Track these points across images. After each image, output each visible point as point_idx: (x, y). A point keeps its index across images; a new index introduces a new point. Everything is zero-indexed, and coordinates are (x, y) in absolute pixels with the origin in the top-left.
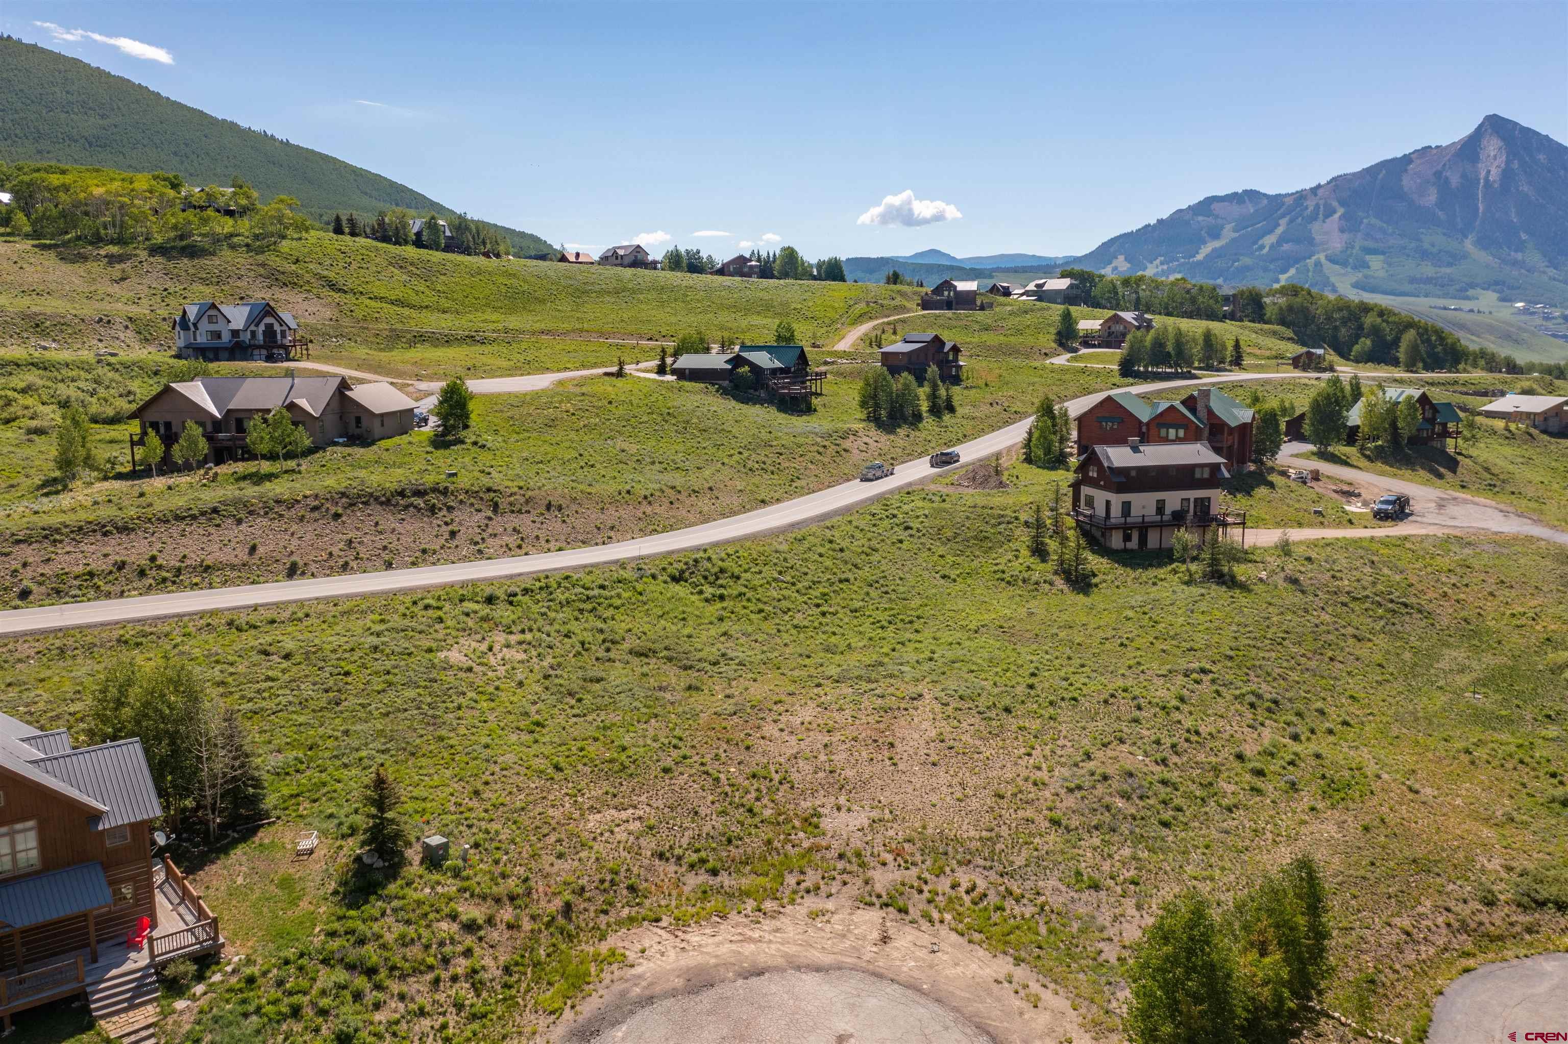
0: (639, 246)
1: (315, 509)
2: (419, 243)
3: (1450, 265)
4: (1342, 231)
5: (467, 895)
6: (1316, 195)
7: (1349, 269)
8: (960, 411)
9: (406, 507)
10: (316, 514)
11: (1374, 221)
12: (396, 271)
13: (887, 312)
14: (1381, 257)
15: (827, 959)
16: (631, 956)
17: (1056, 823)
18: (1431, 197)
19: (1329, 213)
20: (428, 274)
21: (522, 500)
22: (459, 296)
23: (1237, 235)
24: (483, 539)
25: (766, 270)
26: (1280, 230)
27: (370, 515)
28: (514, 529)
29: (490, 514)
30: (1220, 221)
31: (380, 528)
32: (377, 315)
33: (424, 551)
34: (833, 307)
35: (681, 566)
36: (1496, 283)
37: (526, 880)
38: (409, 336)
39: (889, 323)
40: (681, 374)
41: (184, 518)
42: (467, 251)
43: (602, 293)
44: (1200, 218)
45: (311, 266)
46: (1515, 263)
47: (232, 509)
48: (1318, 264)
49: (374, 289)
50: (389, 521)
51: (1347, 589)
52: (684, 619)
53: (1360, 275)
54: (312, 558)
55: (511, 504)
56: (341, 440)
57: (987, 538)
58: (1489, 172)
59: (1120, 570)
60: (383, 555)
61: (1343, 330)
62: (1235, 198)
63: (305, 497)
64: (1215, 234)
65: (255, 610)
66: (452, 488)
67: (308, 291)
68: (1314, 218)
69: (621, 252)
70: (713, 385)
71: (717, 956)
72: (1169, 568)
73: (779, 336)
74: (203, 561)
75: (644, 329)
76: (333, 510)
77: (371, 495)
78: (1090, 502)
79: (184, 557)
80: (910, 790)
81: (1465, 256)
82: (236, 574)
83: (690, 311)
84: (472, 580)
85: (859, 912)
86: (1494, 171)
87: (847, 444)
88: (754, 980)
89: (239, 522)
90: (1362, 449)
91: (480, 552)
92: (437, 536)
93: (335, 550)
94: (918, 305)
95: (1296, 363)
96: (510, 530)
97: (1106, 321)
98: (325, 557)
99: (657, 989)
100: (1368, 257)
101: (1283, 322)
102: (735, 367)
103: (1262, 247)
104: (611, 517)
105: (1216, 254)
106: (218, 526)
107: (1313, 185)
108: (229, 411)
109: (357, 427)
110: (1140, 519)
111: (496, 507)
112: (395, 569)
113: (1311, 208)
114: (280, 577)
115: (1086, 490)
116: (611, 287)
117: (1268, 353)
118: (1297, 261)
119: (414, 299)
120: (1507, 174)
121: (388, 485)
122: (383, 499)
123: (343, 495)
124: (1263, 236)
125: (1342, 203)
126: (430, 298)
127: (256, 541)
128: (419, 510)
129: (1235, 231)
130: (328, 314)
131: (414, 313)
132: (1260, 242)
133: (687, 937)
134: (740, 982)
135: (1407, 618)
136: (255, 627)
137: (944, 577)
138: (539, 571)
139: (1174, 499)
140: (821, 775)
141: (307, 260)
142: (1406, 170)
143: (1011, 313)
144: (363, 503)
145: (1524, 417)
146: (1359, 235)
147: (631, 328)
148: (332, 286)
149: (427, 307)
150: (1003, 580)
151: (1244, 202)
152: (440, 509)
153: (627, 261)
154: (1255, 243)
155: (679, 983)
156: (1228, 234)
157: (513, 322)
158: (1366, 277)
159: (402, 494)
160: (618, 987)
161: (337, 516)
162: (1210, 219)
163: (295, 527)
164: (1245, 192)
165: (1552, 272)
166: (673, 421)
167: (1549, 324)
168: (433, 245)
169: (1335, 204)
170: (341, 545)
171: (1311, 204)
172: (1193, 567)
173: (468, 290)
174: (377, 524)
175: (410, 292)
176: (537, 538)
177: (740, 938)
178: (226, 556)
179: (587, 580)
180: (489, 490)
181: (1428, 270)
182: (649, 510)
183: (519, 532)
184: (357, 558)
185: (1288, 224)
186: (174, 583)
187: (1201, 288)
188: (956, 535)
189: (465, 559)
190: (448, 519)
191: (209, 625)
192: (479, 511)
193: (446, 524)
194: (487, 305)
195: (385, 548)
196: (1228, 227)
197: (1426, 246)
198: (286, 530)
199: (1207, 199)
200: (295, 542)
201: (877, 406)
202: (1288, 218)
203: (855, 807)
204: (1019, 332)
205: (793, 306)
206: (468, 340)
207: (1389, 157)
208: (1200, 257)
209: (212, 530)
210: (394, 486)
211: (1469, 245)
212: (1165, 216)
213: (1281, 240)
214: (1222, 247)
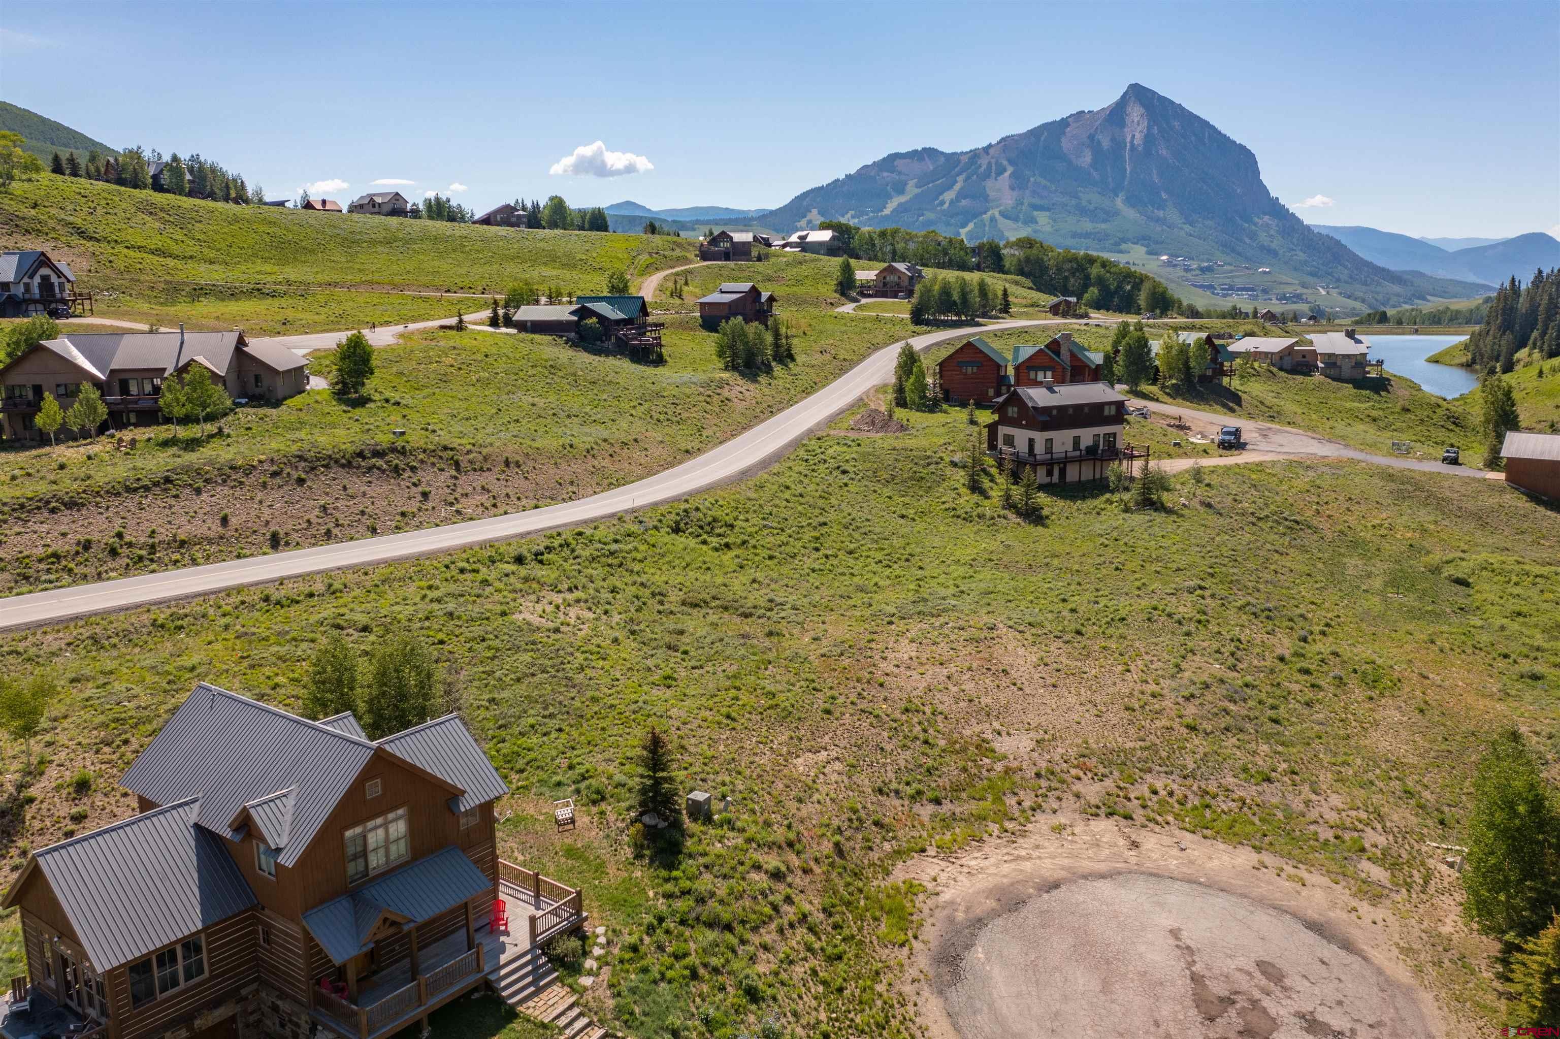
0: (397, 194)
1: (275, 474)
2: (158, 186)
3: (1105, 221)
4: (1012, 188)
5: (754, 845)
6: (988, 154)
7: (1020, 224)
8: (800, 359)
9: (370, 469)
10: (278, 480)
11: (1039, 179)
12: (147, 218)
13: (670, 263)
14: (1048, 213)
15: (1103, 867)
16: (930, 886)
17: (1192, 728)
18: (1087, 159)
19: (1001, 171)
20: (183, 221)
21: (481, 458)
22: (223, 245)
23: (919, 190)
24: (456, 499)
25: (533, 219)
26: (957, 187)
27: (334, 479)
28: (483, 488)
29: (454, 473)
30: (903, 178)
31: (350, 491)
32: (139, 266)
33: (403, 514)
34: (618, 258)
35: (673, 517)
36: (1144, 238)
37: (789, 827)
38: (187, 289)
39: (677, 274)
40: (522, 326)
41: (136, 490)
42: (212, 196)
43: (373, 243)
44: (885, 174)
45: (53, 211)
46: (1158, 220)
47: (186, 478)
48: (993, 219)
49: (129, 237)
50: (356, 484)
51: (1251, 510)
52: (708, 569)
53: (1030, 229)
54: (290, 527)
55: (471, 462)
56: (244, 401)
57: (922, 478)
58: (1134, 136)
59: (1061, 503)
60: (363, 520)
61: (1072, 280)
62: (914, 155)
63: (260, 462)
64: (900, 189)
65: (281, 584)
66: (408, 448)
67: (56, 239)
68: (987, 176)
69: (379, 200)
70: (561, 337)
71: (1004, 876)
72: (1103, 498)
73: (613, 287)
74: (175, 536)
75: (438, 281)
76: (295, 475)
77: (330, 457)
78: (1009, 441)
79: (153, 532)
80: (1049, 711)
81: (1117, 213)
82: (214, 548)
83: (474, 262)
84: (490, 541)
85: (1092, 822)
86: (1137, 135)
87: (725, 393)
88: (1055, 892)
89: (198, 491)
90: (1163, 387)
91: (458, 512)
92: (410, 498)
93: (314, 520)
94: (696, 256)
95: (1055, 310)
96: (479, 488)
97: (881, 272)
98: (305, 525)
99: (978, 911)
100: (1035, 213)
101: (1021, 272)
102: (581, 318)
103: (942, 203)
104: (566, 471)
105: (902, 209)
106: (176, 496)
107: (985, 145)
108: (112, 371)
109: (257, 386)
110: (1063, 455)
111: (457, 464)
112: (382, 534)
113: (984, 167)
114: (265, 549)
115: (1003, 430)
116: (380, 237)
117: (1024, 302)
118: (975, 216)
119: (176, 249)
120: (1149, 138)
121: (344, 447)
122: (343, 461)
123: (301, 458)
124: (941, 193)
125: (1011, 162)
126: (191, 248)
127: (227, 511)
128: (384, 471)
129: (917, 186)
130: (85, 265)
131: (179, 264)
132: (941, 198)
133: (963, 861)
134: (1046, 896)
135: (1301, 533)
136: (298, 602)
137: (903, 517)
138: (550, 528)
139: (1087, 436)
140: (962, 704)
141: (46, 204)
142: (1064, 133)
143: (788, 264)
144: (323, 466)
145: (1263, 356)
146: (1027, 192)
147: (424, 279)
148: (82, 234)
149: (191, 257)
150: (958, 517)
151: (923, 159)
152: (404, 470)
153: (386, 209)
154: (937, 198)
155: (991, 903)
156: (912, 190)
157: (292, 273)
158: (1035, 231)
159: (361, 455)
160: (940, 914)
161: (301, 481)
162: (895, 176)
163: (260, 496)
164: (924, 149)
165: (1187, 228)
166: (560, 374)
167: (1189, 275)
168: (178, 190)
169: (1005, 163)
170: (316, 512)
171: (984, 162)
172: (1126, 496)
173: (230, 239)
174: (345, 488)
175: (168, 240)
176: (507, 495)
177: (1011, 858)
178: (198, 529)
179: (598, 534)
180: (445, 448)
181: (1087, 225)
182: (596, 463)
183: (489, 491)
184: (337, 525)
185: (965, 181)
186: (152, 560)
187: (951, 241)
188: (893, 477)
189: (446, 521)
190: (415, 480)
191: (243, 603)
192: (442, 470)
193: (415, 485)
194: (255, 255)
195: (363, 513)
196: (911, 183)
197: (1084, 203)
198: (252, 498)
199: (889, 156)
200: (267, 512)
201: (735, 355)
202: (964, 175)
203: (1012, 731)
204: (799, 282)
205: (579, 257)
206: (256, 293)
207: (1050, 120)
208: (887, 211)
209: (172, 501)
210: (350, 448)
211: (1119, 202)
212: (853, 171)
213: (961, 195)
214: (907, 202)
